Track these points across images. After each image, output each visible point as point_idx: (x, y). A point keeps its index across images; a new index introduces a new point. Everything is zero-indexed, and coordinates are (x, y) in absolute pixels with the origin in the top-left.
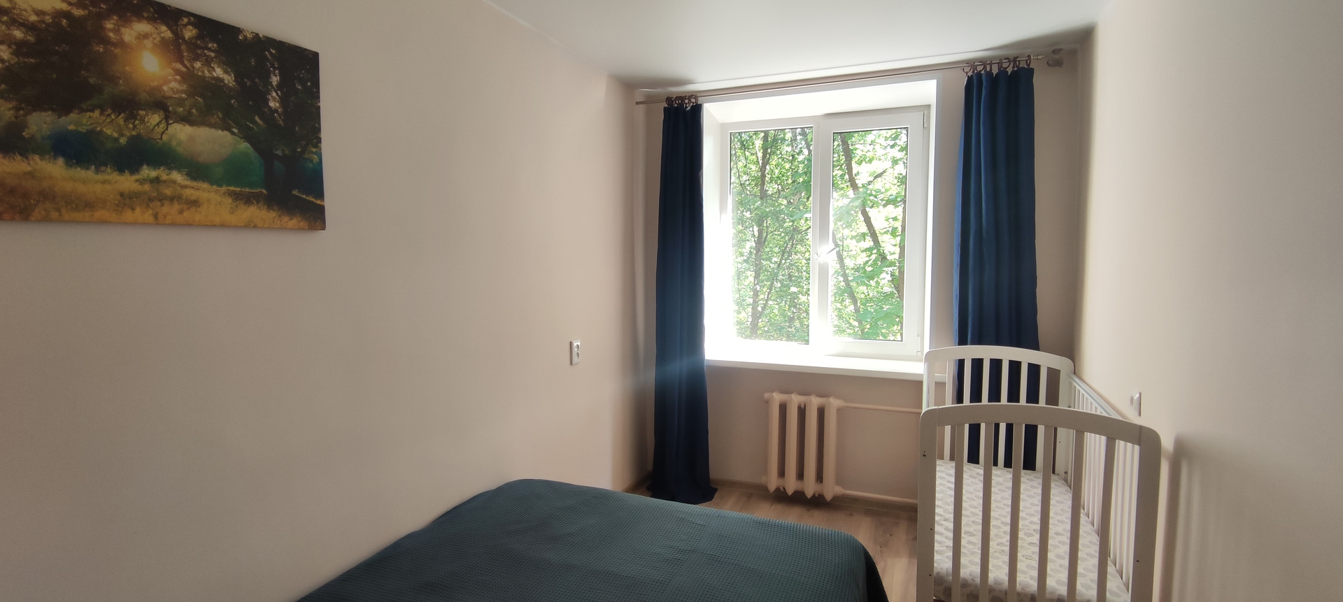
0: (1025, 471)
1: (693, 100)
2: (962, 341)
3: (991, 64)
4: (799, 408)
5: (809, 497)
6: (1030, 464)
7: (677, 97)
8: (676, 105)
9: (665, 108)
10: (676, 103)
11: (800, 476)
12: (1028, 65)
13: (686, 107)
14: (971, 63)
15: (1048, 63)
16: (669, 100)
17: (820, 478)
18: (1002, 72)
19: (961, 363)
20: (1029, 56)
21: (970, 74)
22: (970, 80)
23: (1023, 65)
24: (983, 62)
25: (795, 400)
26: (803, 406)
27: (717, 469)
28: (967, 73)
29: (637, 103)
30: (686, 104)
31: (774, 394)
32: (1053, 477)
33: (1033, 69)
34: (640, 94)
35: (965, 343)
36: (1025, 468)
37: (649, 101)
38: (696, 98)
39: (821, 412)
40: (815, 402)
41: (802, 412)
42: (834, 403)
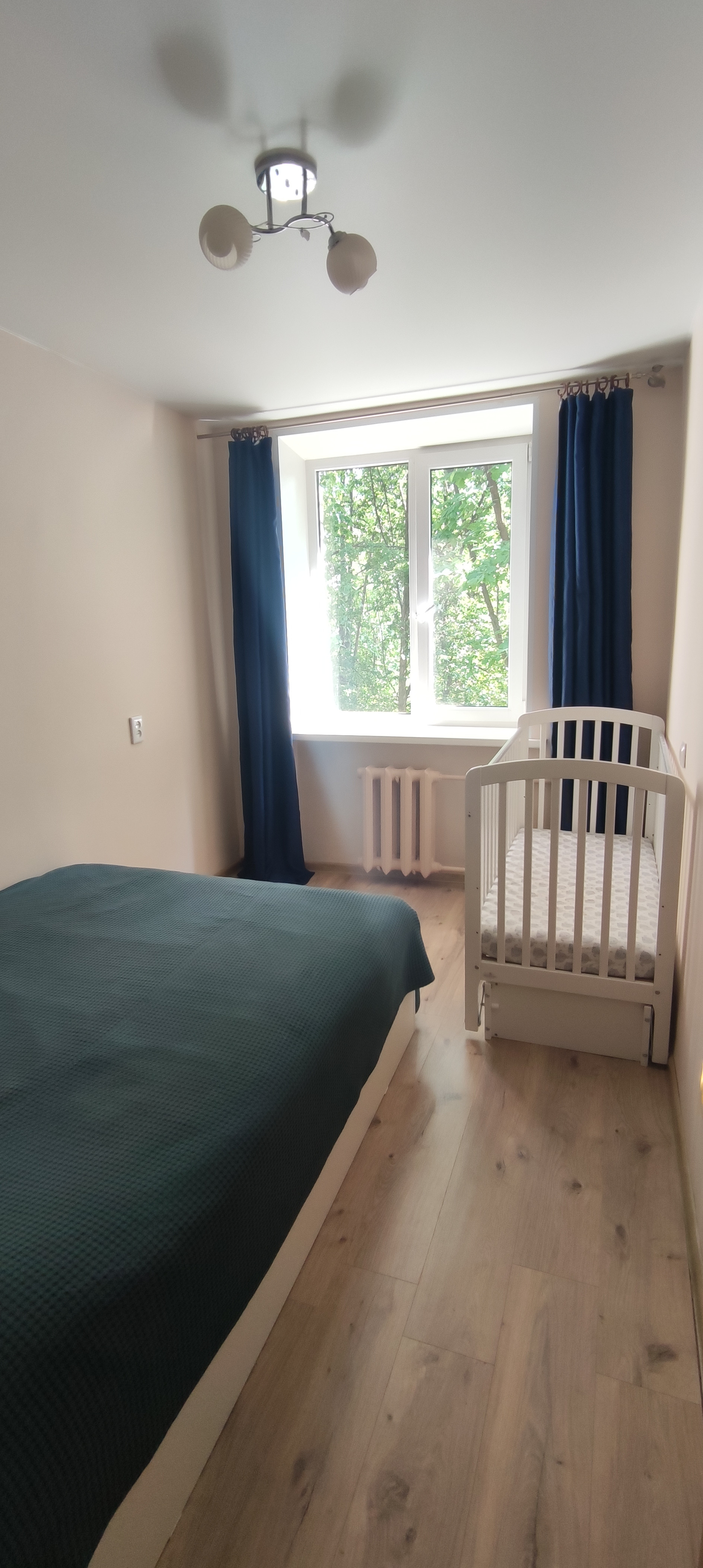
0: (617, 835)
1: (263, 433)
2: (557, 703)
3: (587, 385)
4: (394, 782)
5: (406, 875)
6: (620, 829)
7: (244, 429)
8: (244, 439)
9: (230, 443)
10: (243, 437)
11: (397, 854)
12: (627, 385)
13: (255, 441)
14: (566, 384)
15: (649, 383)
16: (234, 432)
17: (417, 855)
18: (599, 396)
19: (555, 725)
20: (628, 375)
21: (565, 397)
22: (564, 403)
23: (622, 385)
24: (580, 382)
25: (390, 773)
26: (397, 780)
27: (311, 853)
28: (561, 396)
29: (200, 437)
30: (255, 437)
31: (366, 768)
32: (642, 840)
33: (631, 391)
34: (203, 425)
35: (560, 706)
36: (616, 833)
37: (214, 434)
38: (266, 429)
39: (417, 785)
40: (409, 775)
41: (397, 786)
42: (429, 776)
